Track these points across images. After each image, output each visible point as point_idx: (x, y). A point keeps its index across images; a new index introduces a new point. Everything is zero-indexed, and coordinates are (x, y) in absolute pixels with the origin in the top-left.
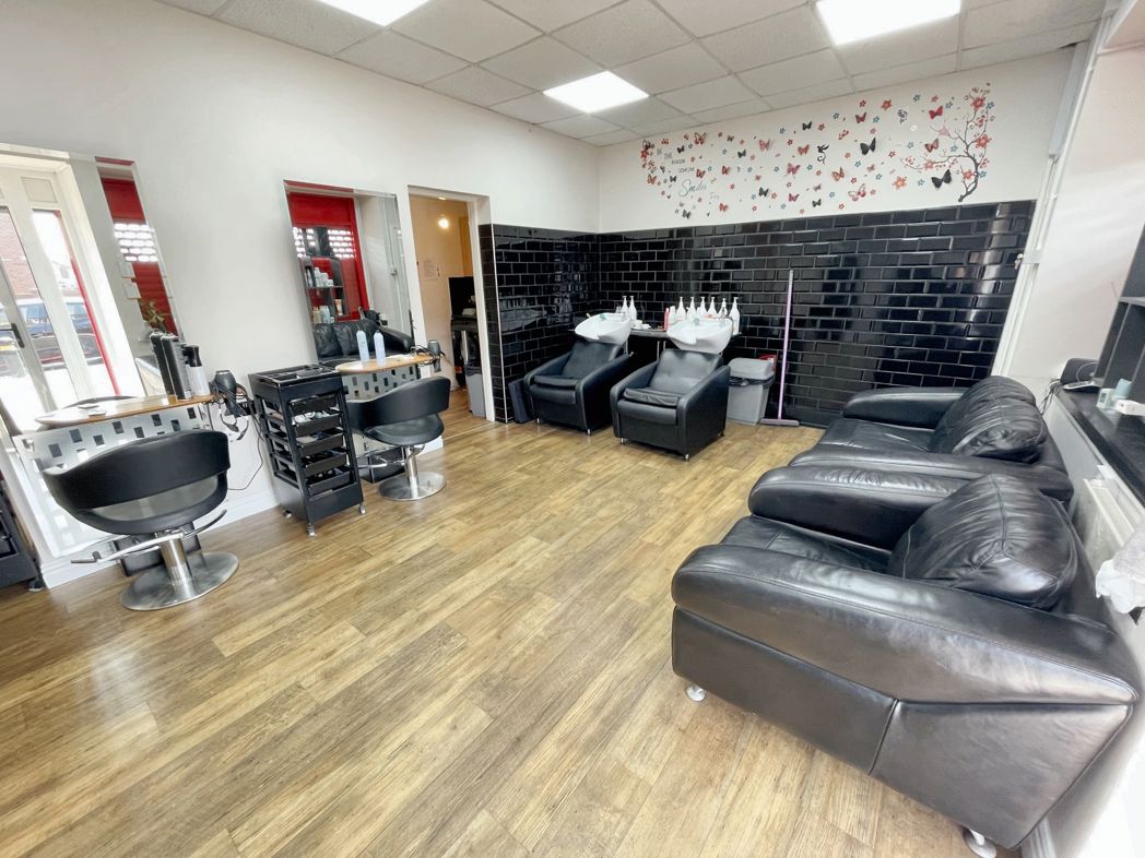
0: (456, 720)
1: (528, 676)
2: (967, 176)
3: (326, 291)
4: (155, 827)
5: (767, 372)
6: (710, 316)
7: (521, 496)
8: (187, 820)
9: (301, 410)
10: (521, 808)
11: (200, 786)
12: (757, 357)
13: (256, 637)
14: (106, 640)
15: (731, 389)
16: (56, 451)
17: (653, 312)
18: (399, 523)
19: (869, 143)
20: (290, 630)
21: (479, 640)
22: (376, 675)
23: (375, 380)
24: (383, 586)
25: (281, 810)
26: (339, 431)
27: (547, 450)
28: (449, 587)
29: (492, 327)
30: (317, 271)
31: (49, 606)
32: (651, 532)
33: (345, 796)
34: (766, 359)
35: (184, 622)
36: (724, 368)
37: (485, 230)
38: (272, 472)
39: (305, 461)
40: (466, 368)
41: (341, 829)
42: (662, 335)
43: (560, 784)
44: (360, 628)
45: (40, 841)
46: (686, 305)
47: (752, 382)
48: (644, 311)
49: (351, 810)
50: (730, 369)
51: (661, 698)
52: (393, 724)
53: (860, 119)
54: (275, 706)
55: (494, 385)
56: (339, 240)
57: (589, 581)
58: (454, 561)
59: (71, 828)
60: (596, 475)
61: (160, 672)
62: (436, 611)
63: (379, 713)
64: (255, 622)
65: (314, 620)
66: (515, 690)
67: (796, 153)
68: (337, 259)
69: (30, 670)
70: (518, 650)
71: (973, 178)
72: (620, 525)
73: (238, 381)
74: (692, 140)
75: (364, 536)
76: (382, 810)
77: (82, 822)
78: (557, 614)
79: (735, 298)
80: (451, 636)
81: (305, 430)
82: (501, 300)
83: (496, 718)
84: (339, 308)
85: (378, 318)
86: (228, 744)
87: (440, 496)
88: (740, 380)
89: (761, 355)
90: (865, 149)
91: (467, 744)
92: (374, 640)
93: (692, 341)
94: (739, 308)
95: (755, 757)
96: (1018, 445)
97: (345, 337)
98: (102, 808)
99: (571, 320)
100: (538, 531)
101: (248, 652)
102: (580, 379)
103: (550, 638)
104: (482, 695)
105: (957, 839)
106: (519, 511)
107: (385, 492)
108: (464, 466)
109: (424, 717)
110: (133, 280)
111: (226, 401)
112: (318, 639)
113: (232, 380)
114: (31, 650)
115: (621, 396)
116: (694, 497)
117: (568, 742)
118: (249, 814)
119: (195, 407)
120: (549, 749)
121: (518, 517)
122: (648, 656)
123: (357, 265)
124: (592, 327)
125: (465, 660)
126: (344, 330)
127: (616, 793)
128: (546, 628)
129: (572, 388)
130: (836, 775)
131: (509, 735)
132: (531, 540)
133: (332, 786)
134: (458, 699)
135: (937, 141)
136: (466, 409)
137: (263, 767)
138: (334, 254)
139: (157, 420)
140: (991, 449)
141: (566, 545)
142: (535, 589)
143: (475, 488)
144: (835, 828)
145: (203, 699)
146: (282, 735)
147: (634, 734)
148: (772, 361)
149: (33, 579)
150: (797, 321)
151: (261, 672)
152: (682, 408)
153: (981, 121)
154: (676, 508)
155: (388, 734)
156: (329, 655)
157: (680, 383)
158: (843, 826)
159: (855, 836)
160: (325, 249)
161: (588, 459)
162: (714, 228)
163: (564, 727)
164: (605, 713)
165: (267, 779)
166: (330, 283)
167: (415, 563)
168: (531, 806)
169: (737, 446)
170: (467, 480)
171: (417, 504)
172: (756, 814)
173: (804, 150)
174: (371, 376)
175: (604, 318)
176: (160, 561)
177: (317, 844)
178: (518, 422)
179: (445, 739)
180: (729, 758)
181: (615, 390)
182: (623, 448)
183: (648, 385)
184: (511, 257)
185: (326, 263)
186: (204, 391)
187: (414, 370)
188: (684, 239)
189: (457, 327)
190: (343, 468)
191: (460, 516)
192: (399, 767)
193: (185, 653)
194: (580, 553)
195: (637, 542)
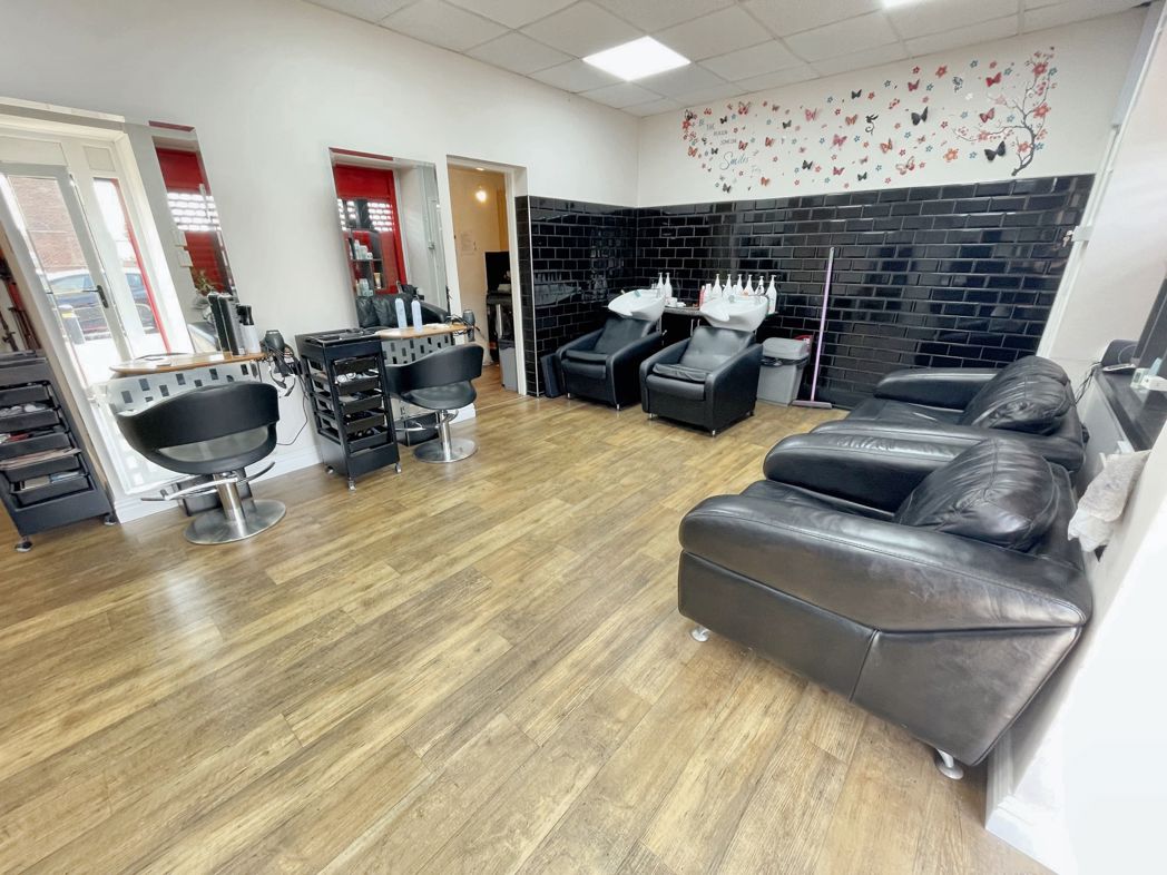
0: (479, 644)
1: (547, 614)
2: (1022, 148)
3: (364, 264)
4: (222, 709)
5: (801, 352)
6: (746, 294)
7: (548, 463)
8: (249, 705)
9: (343, 370)
10: (534, 714)
11: (258, 682)
12: (793, 338)
13: (304, 569)
14: (174, 566)
15: (762, 369)
16: (127, 398)
17: (688, 292)
18: (433, 482)
19: (920, 112)
20: (334, 566)
21: (503, 581)
22: (409, 605)
23: (412, 346)
24: (417, 534)
25: (327, 703)
26: (377, 393)
27: (575, 423)
28: (478, 538)
29: (526, 302)
30: (357, 244)
31: (121, 538)
32: (671, 499)
33: (383, 695)
34: (801, 339)
35: (239, 555)
36: (757, 346)
37: (521, 202)
38: (316, 430)
39: (346, 420)
40: (500, 341)
41: (379, 720)
42: (696, 313)
43: (570, 698)
44: (396, 567)
45: (131, 712)
46: (723, 282)
47: (786, 362)
48: (679, 289)
49: (387, 707)
50: (762, 347)
51: (667, 636)
52: (423, 644)
53: (912, 87)
54: (323, 624)
55: (526, 358)
56: (378, 213)
57: (609, 538)
58: (483, 516)
59: (155, 705)
60: (622, 446)
61: (221, 594)
62: (464, 557)
63: (412, 636)
64: (301, 558)
65: (354, 560)
66: (534, 623)
67: (844, 124)
68: (376, 232)
69: (111, 586)
70: (538, 592)
71: (1029, 150)
72: (642, 491)
73: (286, 342)
74: (735, 110)
75: (400, 492)
76: (412, 709)
77: (164, 701)
78: (577, 564)
79: (773, 276)
80: (477, 578)
81: (348, 389)
82: (536, 275)
83: (515, 646)
84: (378, 281)
85: (415, 292)
86: (281, 651)
87: (471, 461)
88: (773, 360)
89: (797, 335)
90: (916, 120)
91: (488, 664)
92: (407, 579)
93: (725, 318)
94: (777, 287)
95: (750, 688)
96: (1034, 416)
97: (384, 310)
98: (179, 693)
99: (606, 297)
100: (561, 494)
101: (296, 582)
102: (611, 354)
103: (568, 584)
104: (503, 627)
105: (928, 763)
106: (547, 476)
107: (420, 455)
108: (495, 435)
109: (451, 641)
110: (186, 248)
111: (275, 359)
112: (359, 574)
113: (282, 340)
114: (110, 572)
115: (650, 371)
116: (717, 470)
117: (580, 667)
118: (300, 705)
119: (248, 364)
120: (562, 672)
121: (544, 481)
122: (659, 602)
123: (395, 239)
124: (625, 304)
125: (490, 598)
126: (383, 304)
127: (619, 709)
128: (565, 576)
129: (602, 363)
130: (823, 707)
131: (526, 658)
132: (556, 502)
133: (371, 688)
134: (482, 628)
135: (992, 110)
136: (499, 383)
137: (311, 671)
138: (373, 227)
139: (214, 373)
140: (1009, 420)
141: (589, 506)
142: (557, 542)
143: (505, 454)
144: (815, 748)
145: (258, 616)
146: (327, 648)
147: (640, 664)
148: (808, 341)
149: (107, 514)
150: (837, 300)
151: (309, 599)
152: (710, 383)
153: (1042, 89)
154: (698, 479)
155: (419, 651)
156: (368, 587)
157: (709, 360)
158: (823, 746)
159: (834, 753)
160: (365, 221)
161: (615, 432)
162: (755, 203)
163: (576, 655)
164: (614, 646)
165: (315, 679)
166: (369, 256)
167: (446, 516)
168: (543, 713)
169: (766, 425)
170: (498, 447)
171: (449, 466)
172: (745, 732)
173: (851, 121)
174: (408, 342)
175: (638, 295)
176: (218, 504)
177: (358, 729)
178: (549, 397)
179: (469, 659)
180: (725, 687)
181: (645, 365)
182: (650, 423)
183: (679, 361)
184: (547, 229)
185: (366, 236)
186: (256, 349)
187: (450, 338)
188: (723, 215)
189: (492, 301)
190: (381, 428)
191: (489, 478)
192: (428, 678)
193: (242, 579)
194: (602, 514)
195: (657, 507)
